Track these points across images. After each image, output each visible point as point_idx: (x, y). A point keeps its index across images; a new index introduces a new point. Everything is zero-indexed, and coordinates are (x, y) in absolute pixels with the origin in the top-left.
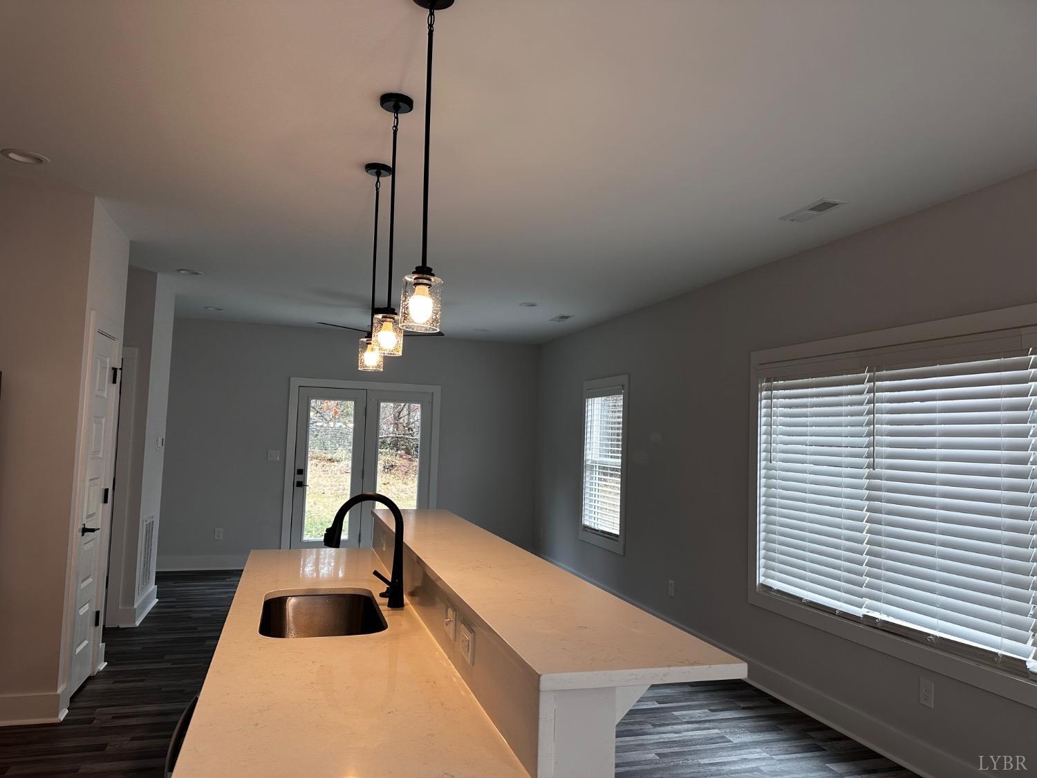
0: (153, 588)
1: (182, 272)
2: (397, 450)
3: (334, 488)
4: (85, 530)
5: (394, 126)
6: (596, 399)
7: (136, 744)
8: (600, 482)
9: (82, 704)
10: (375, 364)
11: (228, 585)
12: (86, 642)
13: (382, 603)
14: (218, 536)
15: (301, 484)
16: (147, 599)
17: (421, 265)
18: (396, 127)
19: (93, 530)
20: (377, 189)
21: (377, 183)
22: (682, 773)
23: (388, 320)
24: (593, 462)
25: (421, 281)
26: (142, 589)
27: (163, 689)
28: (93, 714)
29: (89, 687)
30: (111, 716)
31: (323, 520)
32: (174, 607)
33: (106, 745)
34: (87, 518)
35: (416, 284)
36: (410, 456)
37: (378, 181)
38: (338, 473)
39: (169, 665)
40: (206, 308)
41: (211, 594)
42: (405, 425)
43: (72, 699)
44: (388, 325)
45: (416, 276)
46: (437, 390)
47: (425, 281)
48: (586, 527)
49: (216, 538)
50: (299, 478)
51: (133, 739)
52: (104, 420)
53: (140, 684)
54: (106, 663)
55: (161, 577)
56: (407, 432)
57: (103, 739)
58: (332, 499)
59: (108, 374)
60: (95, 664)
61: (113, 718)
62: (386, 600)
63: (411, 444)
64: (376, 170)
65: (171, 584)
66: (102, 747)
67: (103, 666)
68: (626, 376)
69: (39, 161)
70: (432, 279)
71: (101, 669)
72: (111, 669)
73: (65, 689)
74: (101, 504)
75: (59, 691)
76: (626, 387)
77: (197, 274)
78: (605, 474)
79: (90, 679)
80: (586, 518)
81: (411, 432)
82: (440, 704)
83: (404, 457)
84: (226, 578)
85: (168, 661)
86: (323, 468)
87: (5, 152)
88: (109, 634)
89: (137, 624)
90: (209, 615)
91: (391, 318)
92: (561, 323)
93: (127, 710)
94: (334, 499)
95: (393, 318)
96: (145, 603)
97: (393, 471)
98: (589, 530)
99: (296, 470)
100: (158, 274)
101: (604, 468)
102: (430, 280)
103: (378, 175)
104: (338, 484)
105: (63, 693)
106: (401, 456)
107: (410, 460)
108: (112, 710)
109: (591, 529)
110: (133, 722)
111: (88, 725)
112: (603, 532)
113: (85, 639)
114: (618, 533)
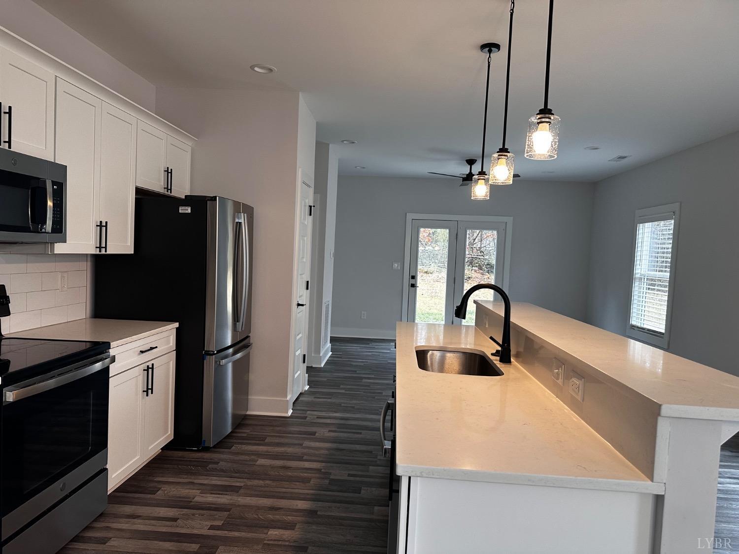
0: (329, 345)
1: (345, 142)
2: (473, 267)
3: (430, 292)
4: (299, 305)
5: (511, 10)
6: (646, 224)
7: (332, 434)
8: (648, 291)
9: (299, 408)
10: (484, 194)
11: (371, 347)
12: (299, 372)
13: (496, 360)
14: (363, 317)
15: (413, 286)
16: (326, 352)
17: (543, 108)
18: (512, 10)
19: (302, 305)
20: (489, 63)
21: (489, 58)
22: (727, 513)
23: (503, 157)
24: (641, 275)
25: (543, 120)
26: (324, 345)
27: (343, 405)
28: (306, 414)
29: (301, 399)
30: (316, 417)
31: (424, 312)
32: (341, 358)
33: (316, 432)
34: (299, 298)
35: (538, 123)
36: (482, 271)
37: (490, 57)
38: (432, 281)
39: (343, 391)
40: (356, 167)
41: (362, 352)
42: (478, 249)
43: (294, 403)
44: (503, 161)
45: (539, 116)
46: (509, 220)
47: (547, 120)
48: (633, 326)
49: (362, 318)
50: (412, 281)
51: (330, 431)
52: (306, 239)
53: (329, 400)
54: (308, 386)
55: (333, 340)
56: (480, 254)
57: (314, 429)
58: (428, 299)
59: (307, 209)
60: (303, 387)
61: (317, 418)
62: (498, 358)
63: (483, 263)
64: (488, 49)
65: (338, 344)
66: (314, 433)
67: (307, 387)
68: (678, 204)
69: (271, 70)
70: (552, 118)
71: (307, 389)
72: (312, 390)
73: (291, 397)
74: (305, 290)
75: (288, 398)
76: (677, 213)
77: (353, 143)
78: (652, 285)
79: (301, 394)
80: (634, 319)
81: (482, 254)
82: (560, 424)
83: (478, 272)
84: (369, 343)
85: (343, 389)
86: (422, 278)
87: (252, 67)
88: (309, 369)
89: (322, 365)
90: (362, 364)
91: (505, 155)
92: (618, 162)
93: (324, 414)
94: (430, 299)
95: (507, 156)
96: (326, 354)
97: (470, 281)
98: (635, 329)
99: (411, 277)
100: (330, 145)
101: (652, 280)
102: (550, 118)
103: (490, 51)
104: (432, 289)
105: (290, 399)
106: (476, 271)
107: (483, 274)
108: (315, 413)
109: (638, 327)
110: (328, 421)
111: (303, 420)
112: (649, 330)
113: (298, 370)
114: (663, 331)
